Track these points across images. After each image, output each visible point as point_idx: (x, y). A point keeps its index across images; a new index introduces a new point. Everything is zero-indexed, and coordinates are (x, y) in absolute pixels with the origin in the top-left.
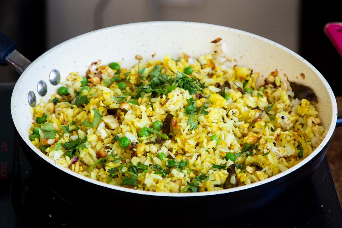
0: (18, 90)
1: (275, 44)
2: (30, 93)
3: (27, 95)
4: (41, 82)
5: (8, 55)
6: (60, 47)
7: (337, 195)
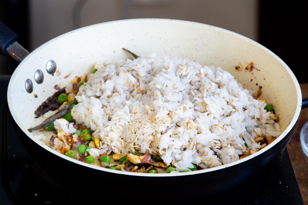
0: (16, 77)
1: (251, 41)
2: (28, 81)
3: (25, 83)
4: (39, 71)
5: (9, 46)
6: (56, 40)
7: (294, 172)
